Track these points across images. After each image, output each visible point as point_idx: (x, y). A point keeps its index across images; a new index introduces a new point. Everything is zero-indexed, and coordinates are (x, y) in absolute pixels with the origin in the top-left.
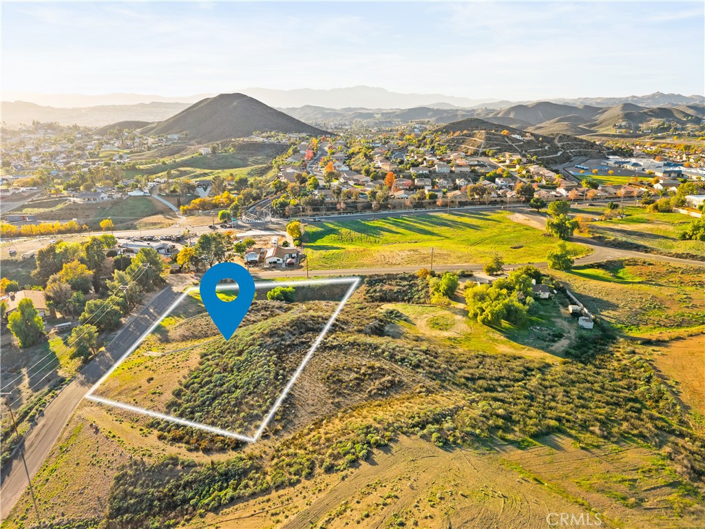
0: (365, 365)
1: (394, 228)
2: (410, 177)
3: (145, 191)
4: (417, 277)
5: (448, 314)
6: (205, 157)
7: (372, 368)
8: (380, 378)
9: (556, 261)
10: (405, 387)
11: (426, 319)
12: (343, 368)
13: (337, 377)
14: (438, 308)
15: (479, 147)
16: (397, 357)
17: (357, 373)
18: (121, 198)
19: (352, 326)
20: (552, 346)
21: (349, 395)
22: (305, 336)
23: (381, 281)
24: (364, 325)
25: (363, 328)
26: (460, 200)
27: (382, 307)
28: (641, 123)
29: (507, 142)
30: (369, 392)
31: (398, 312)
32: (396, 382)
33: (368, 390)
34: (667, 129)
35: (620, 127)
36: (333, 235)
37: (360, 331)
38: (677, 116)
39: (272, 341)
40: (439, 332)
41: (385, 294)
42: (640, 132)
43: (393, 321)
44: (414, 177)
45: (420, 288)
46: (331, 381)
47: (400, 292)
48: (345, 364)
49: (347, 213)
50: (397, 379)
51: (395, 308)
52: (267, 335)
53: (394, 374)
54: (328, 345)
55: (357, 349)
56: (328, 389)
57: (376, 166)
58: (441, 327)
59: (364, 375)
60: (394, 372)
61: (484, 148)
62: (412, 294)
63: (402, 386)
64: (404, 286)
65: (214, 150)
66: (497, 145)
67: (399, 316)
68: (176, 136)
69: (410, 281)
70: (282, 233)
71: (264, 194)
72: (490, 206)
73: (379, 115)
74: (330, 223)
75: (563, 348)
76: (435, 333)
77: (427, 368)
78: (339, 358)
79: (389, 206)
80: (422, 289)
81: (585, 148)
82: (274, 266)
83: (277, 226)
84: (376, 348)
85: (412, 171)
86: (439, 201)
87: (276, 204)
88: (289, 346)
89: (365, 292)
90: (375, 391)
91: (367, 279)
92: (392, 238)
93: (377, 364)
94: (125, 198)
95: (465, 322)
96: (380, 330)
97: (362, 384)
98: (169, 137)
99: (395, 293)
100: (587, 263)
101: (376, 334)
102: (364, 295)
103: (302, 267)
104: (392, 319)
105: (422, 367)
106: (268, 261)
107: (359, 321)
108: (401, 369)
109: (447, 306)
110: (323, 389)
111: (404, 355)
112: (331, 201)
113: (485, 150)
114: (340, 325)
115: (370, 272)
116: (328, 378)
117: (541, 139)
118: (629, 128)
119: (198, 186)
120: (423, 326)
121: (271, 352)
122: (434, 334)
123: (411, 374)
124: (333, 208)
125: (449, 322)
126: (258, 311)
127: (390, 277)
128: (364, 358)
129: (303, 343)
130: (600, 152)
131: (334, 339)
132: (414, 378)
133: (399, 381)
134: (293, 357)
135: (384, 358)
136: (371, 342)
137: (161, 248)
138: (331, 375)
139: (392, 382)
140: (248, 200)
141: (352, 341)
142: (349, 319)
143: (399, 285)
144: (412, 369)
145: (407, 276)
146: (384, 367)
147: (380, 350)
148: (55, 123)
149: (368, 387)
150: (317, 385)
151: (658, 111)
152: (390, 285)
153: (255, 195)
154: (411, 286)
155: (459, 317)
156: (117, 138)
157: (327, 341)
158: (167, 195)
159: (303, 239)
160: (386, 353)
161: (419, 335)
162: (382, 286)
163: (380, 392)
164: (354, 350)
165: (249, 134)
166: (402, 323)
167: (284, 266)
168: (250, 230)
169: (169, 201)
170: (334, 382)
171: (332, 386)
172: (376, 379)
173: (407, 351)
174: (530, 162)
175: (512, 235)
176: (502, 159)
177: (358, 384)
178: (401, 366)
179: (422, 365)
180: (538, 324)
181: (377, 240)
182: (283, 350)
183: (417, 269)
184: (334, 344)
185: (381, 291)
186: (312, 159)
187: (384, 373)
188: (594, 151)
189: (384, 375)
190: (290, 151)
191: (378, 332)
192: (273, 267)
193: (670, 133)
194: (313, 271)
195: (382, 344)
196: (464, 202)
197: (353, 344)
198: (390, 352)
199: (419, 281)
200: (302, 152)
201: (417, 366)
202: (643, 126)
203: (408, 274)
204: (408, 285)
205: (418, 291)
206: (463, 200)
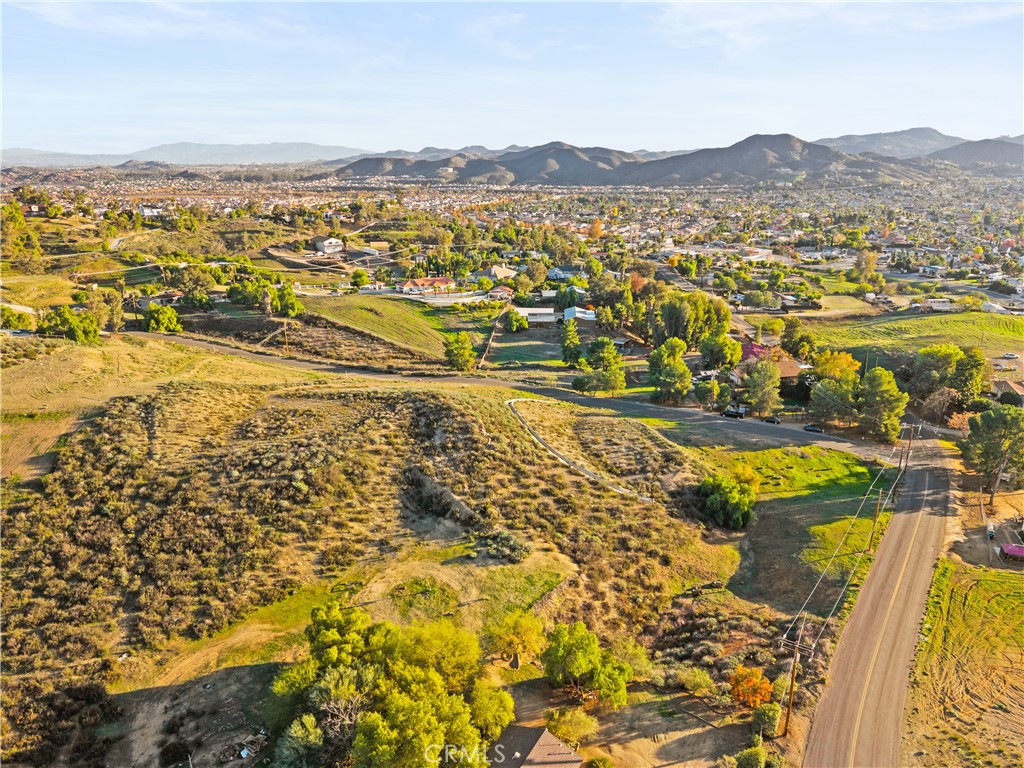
20: (166, 710)
75: (137, 724)
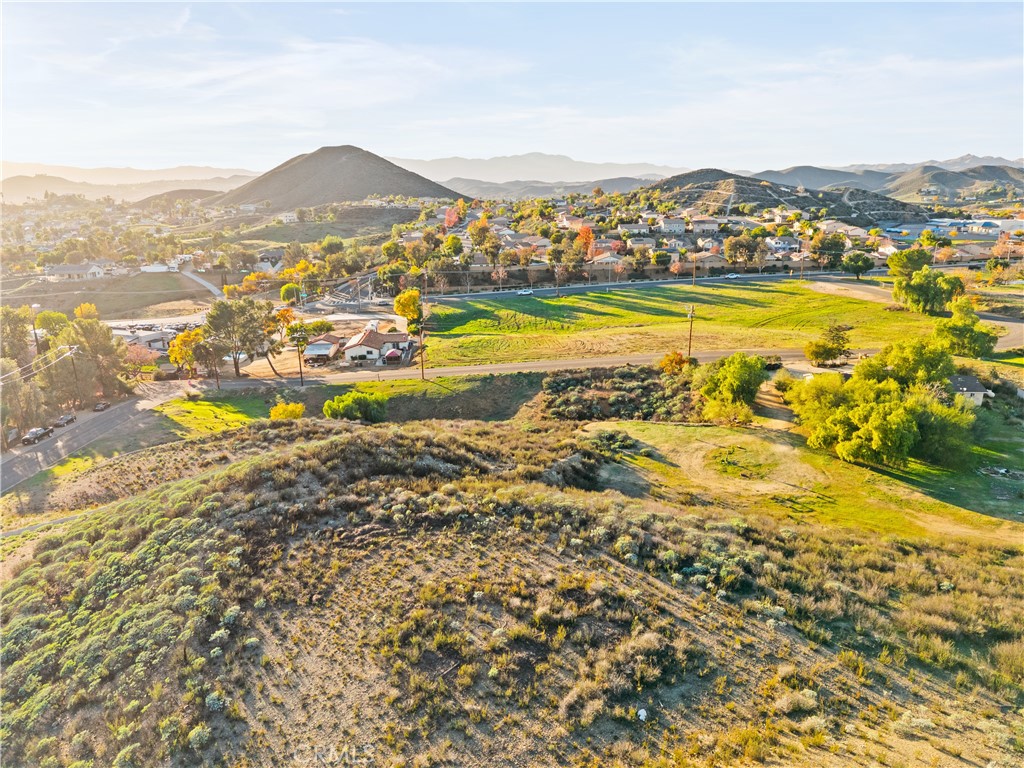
0: (552, 583)
1: (597, 307)
2: (618, 237)
3: (171, 265)
4: (658, 373)
5: (754, 442)
6: (286, 226)
7: (577, 594)
8: (613, 641)
9: (955, 340)
10: (721, 680)
11: (702, 453)
12: (469, 595)
13: (439, 637)
14: (723, 430)
15: (726, 201)
16: (662, 555)
17: (520, 617)
18: (127, 276)
19: (510, 464)
21: (483, 722)
22: (361, 485)
23: (578, 382)
24: (544, 462)
25: (541, 468)
26: (712, 265)
27: (586, 428)
28: (959, 187)
29: (770, 195)
30: (571, 707)
31: (627, 438)
32: (680, 656)
33: (570, 698)
34: (1004, 194)
35: (928, 193)
36: (483, 321)
37: (531, 477)
38: (1013, 176)
39: (253, 501)
40: (744, 483)
41: (589, 407)
42: (960, 200)
43: (617, 457)
44: (624, 238)
45: (668, 392)
46: (414, 653)
47: (623, 402)
48: (479, 579)
49: (510, 288)
50: (680, 644)
51: (618, 428)
52: (239, 484)
53: (664, 622)
54: (430, 512)
55: (523, 527)
56: (395, 693)
57: (560, 225)
58: (744, 472)
59: (549, 624)
60: (662, 611)
61: (735, 203)
62: (650, 405)
63: (707, 678)
64: (631, 390)
65: (302, 216)
66: (755, 200)
67: (633, 446)
68: (252, 207)
69: (643, 380)
70: (391, 317)
71: (368, 264)
72: (766, 274)
73: (561, 190)
74: (480, 302)
76: (733, 485)
77: (785, 595)
78: (460, 557)
79: (586, 274)
80: (675, 394)
81: (893, 209)
82: (360, 362)
83: (382, 308)
84: (586, 522)
85: (621, 230)
86: (674, 267)
87: (385, 273)
88: (300, 516)
89: (544, 405)
90: (597, 705)
91: (548, 379)
92: (593, 322)
93: (596, 582)
94: (133, 274)
95: (803, 459)
96: (586, 477)
97: (540, 668)
98: (241, 207)
99: (611, 405)
100: (1011, 349)
101: (579, 486)
102: (543, 411)
103: (415, 363)
104: (615, 451)
105: (762, 589)
106: (348, 354)
107: (529, 453)
108: (684, 598)
109: (745, 425)
110: (378, 689)
111: (685, 548)
112: (481, 270)
113: (736, 206)
114: (477, 460)
115: (555, 366)
116: (405, 640)
117: (821, 195)
118: (943, 194)
119: (262, 260)
120: (697, 468)
121: (232, 537)
122: (731, 489)
123: (731, 621)
124: (485, 279)
125: (761, 460)
126: (291, 439)
127: (598, 374)
128: (545, 557)
129: (348, 507)
130: (917, 214)
131: (451, 494)
132: (748, 639)
133: (691, 655)
134: (300, 555)
135: (617, 557)
136: (568, 503)
137: (155, 341)
138: (419, 624)
139: (661, 656)
140: (338, 272)
141: (506, 501)
142: (505, 449)
143: (619, 389)
144: (727, 598)
145: (635, 371)
146: (622, 590)
147: (600, 531)
148: (79, 196)
149: (568, 682)
150: (354, 669)
151: (982, 170)
152: (600, 389)
153: (350, 263)
154: (647, 390)
155: (781, 449)
156: (164, 212)
157: (429, 500)
158: (208, 272)
159: (427, 325)
160: (623, 541)
161: (694, 491)
162: (582, 391)
163: (618, 711)
164: (511, 531)
165: (362, 198)
166: (641, 462)
167: (379, 363)
168: (333, 313)
169: (209, 281)
170: (426, 662)
171: (415, 678)
172: (595, 644)
173: (691, 532)
174: (817, 218)
175: (824, 311)
176: (767, 216)
177: (526, 666)
178: (682, 585)
179: (761, 581)
180: (999, 463)
181: (566, 325)
182: (274, 532)
183: (657, 359)
184: (448, 510)
185: (578, 401)
186: (455, 226)
187: (626, 615)
188: (908, 214)
189: (626, 626)
190: (422, 216)
191: (582, 480)
192: (356, 365)
193: (1008, 199)
194: (436, 368)
195: (605, 510)
196: (717, 269)
197: (507, 511)
198: (635, 536)
199: (664, 380)
200: (440, 216)
201: (743, 588)
202: (964, 192)
203: (636, 366)
204: (639, 387)
205: (664, 398)
206: (718, 265)
